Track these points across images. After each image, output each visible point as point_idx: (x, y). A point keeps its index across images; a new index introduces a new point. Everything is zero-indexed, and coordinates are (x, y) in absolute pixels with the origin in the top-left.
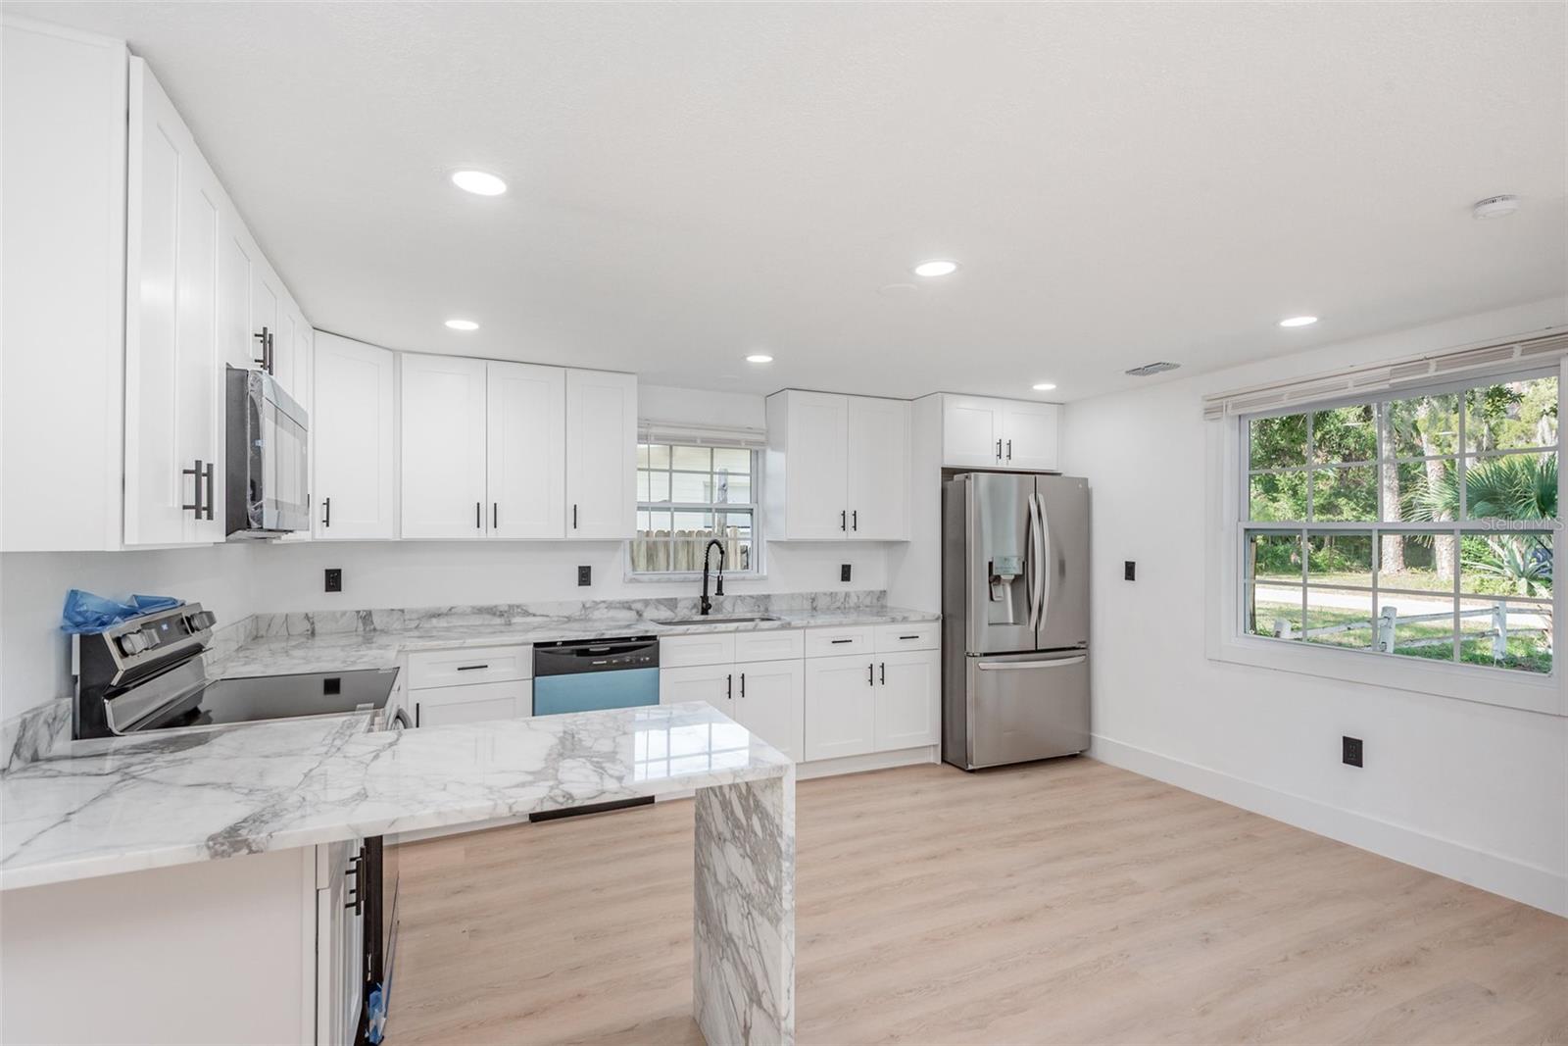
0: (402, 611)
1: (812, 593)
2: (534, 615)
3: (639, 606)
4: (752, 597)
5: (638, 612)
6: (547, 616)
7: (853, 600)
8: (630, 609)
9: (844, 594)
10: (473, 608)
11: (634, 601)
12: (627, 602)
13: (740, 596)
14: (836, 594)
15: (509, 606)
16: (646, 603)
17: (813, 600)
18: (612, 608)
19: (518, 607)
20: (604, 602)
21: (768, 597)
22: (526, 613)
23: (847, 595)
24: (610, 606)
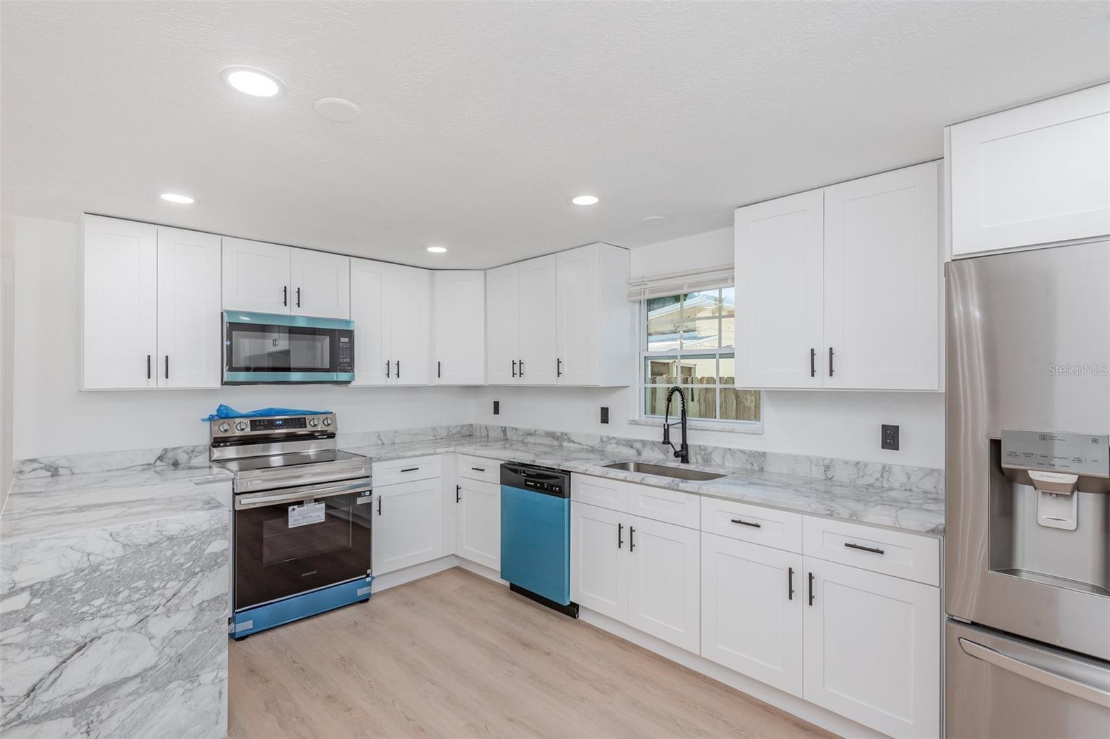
0: (517, 429)
1: (824, 459)
2: (574, 442)
3: (638, 446)
4: (743, 452)
5: (638, 451)
6: (580, 444)
7: (898, 478)
8: (632, 447)
9: (880, 468)
10: (545, 432)
11: (636, 441)
12: (630, 441)
13: (730, 449)
14: (866, 465)
15: (562, 433)
16: (644, 443)
17: (827, 468)
18: (619, 444)
19: (566, 434)
20: (614, 438)
21: (764, 454)
22: (570, 441)
23: (885, 469)
24: (619, 442)
